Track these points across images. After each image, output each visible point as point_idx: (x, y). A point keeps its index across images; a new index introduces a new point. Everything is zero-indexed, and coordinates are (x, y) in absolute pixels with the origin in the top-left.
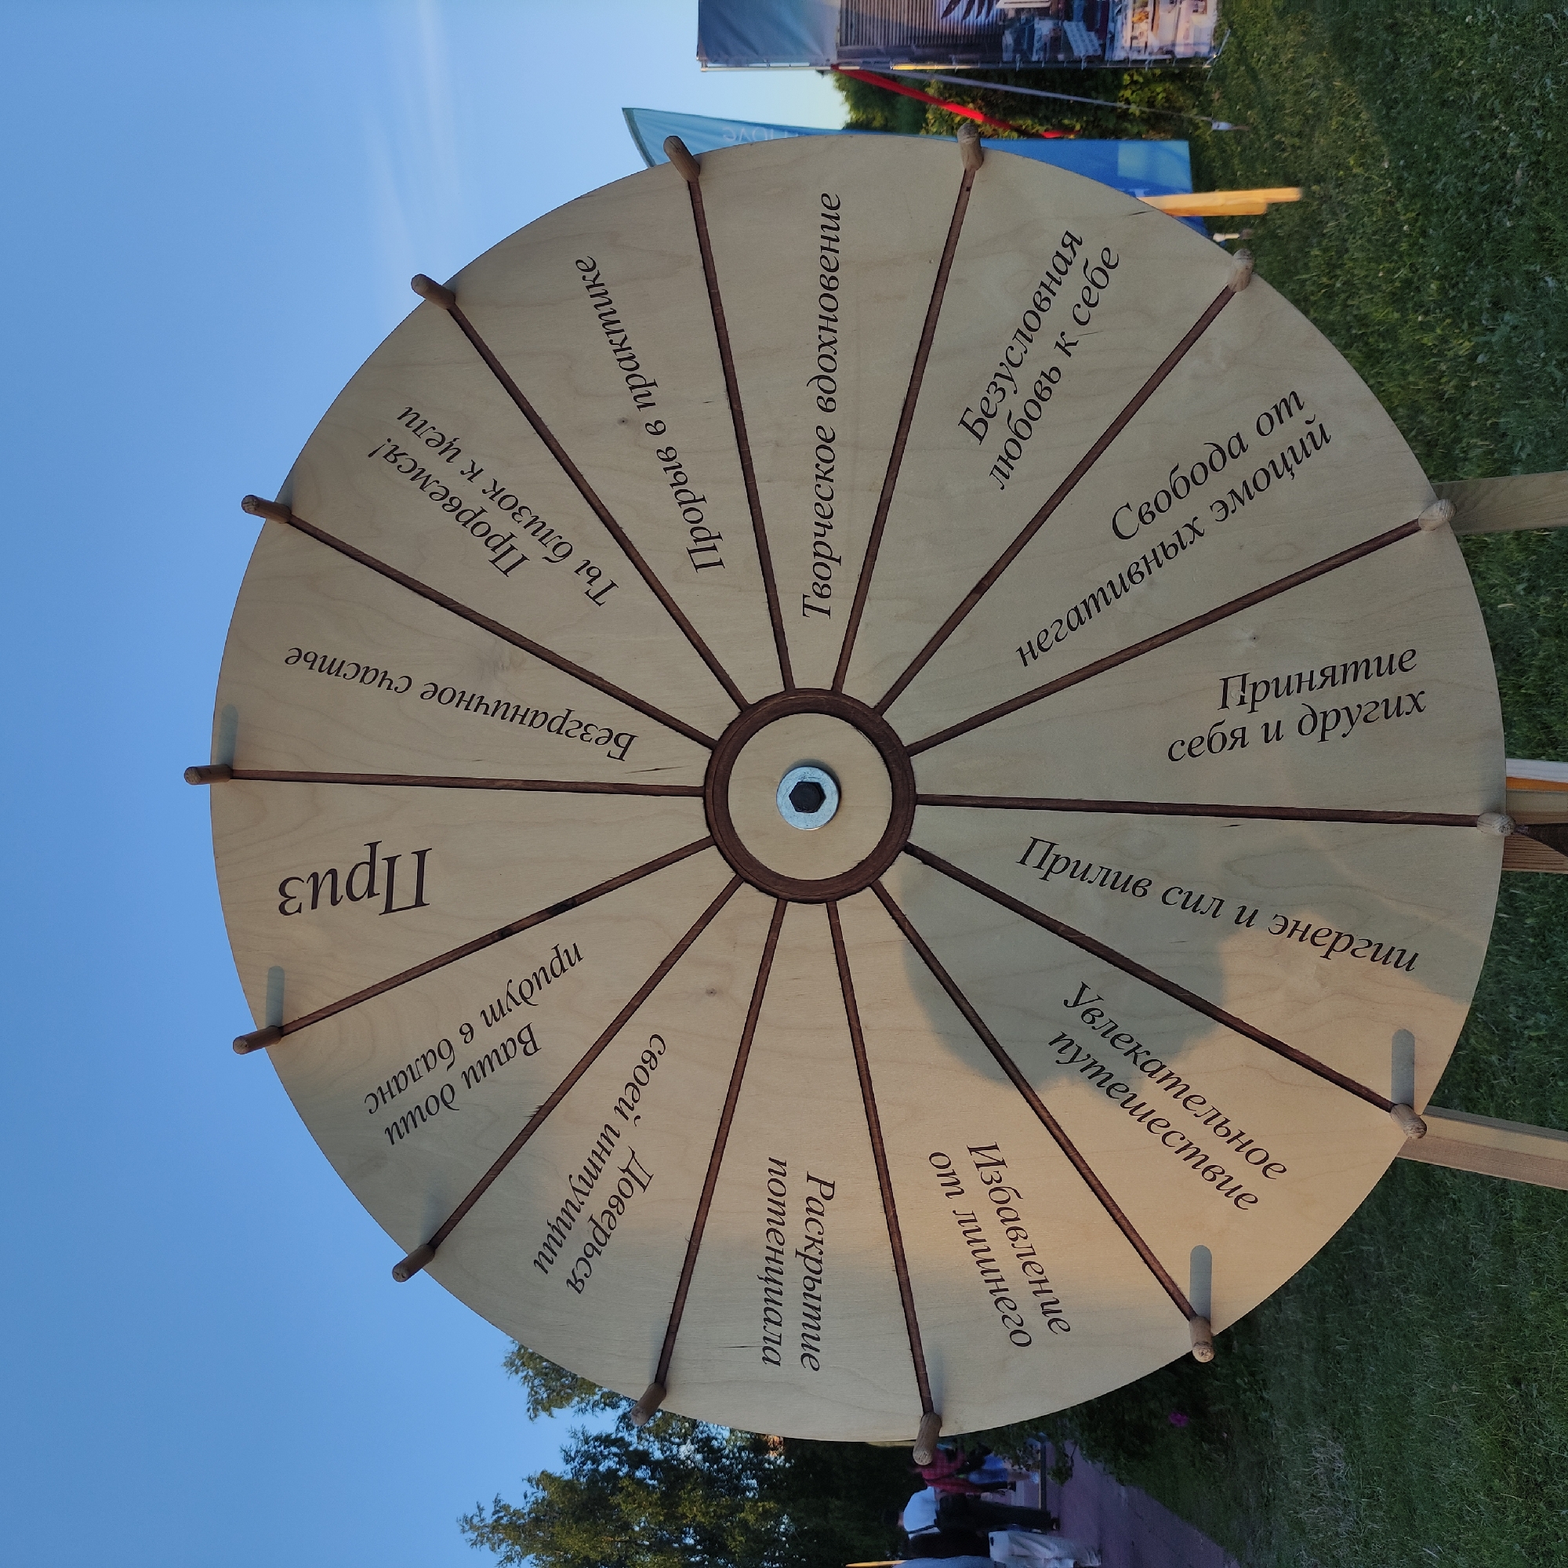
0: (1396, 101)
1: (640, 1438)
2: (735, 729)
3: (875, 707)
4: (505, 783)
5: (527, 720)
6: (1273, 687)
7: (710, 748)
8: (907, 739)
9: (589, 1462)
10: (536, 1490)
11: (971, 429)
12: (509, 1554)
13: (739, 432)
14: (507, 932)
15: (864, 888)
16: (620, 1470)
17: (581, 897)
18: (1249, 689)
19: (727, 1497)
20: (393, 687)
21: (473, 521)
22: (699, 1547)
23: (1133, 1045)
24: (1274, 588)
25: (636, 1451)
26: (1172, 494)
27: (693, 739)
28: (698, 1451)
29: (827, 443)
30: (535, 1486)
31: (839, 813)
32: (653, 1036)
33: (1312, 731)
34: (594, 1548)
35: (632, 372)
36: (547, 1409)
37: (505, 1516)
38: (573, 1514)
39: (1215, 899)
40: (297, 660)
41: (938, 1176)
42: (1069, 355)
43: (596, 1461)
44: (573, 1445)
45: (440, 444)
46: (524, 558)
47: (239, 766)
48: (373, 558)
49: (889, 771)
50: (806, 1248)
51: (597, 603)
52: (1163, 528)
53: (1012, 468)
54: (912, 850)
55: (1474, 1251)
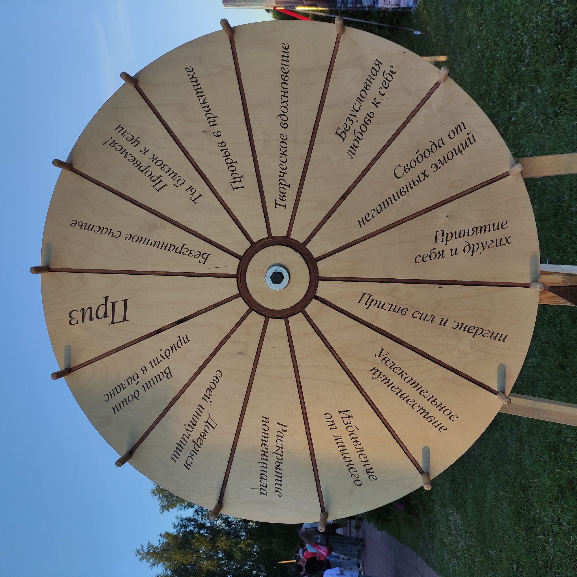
0: (482, 24)
1: (202, 518)
2: (249, 251)
3: (303, 243)
4: (159, 273)
5: (167, 248)
6: (454, 235)
7: (239, 259)
8: (315, 255)
9: (183, 528)
10: (163, 539)
11: (340, 135)
12: (153, 563)
13: (250, 136)
14: (160, 331)
15: (299, 313)
16: (194, 530)
17: (189, 317)
18: (445, 236)
19: (234, 539)
20: (114, 235)
21: (145, 170)
22: (224, 558)
23: (401, 371)
24: (455, 197)
25: (200, 523)
26: (416, 161)
27: (233, 256)
28: (224, 523)
29: (284, 140)
30: (163, 537)
31: (289, 284)
32: (217, 370)
33: (469, 251)
34: (184, 559)
35: (208, 112)
36: (167, 509)
37: (152, 549)
38: (177, 547)
39: (432, 316)
40: (75, 225)
41: (327, 422)
42: (378, 107)
43: (185, 527)
44: (177, 522)
45: (132, 140)
46: (166, 185)
47: (52, 267)
48: (105, 185)
49: (308, 268)
50: (277, 450)
51: (194, 202)
52: (413, 175)
53: (356, 151)
54: (317, 298)
55: (508, 444)
